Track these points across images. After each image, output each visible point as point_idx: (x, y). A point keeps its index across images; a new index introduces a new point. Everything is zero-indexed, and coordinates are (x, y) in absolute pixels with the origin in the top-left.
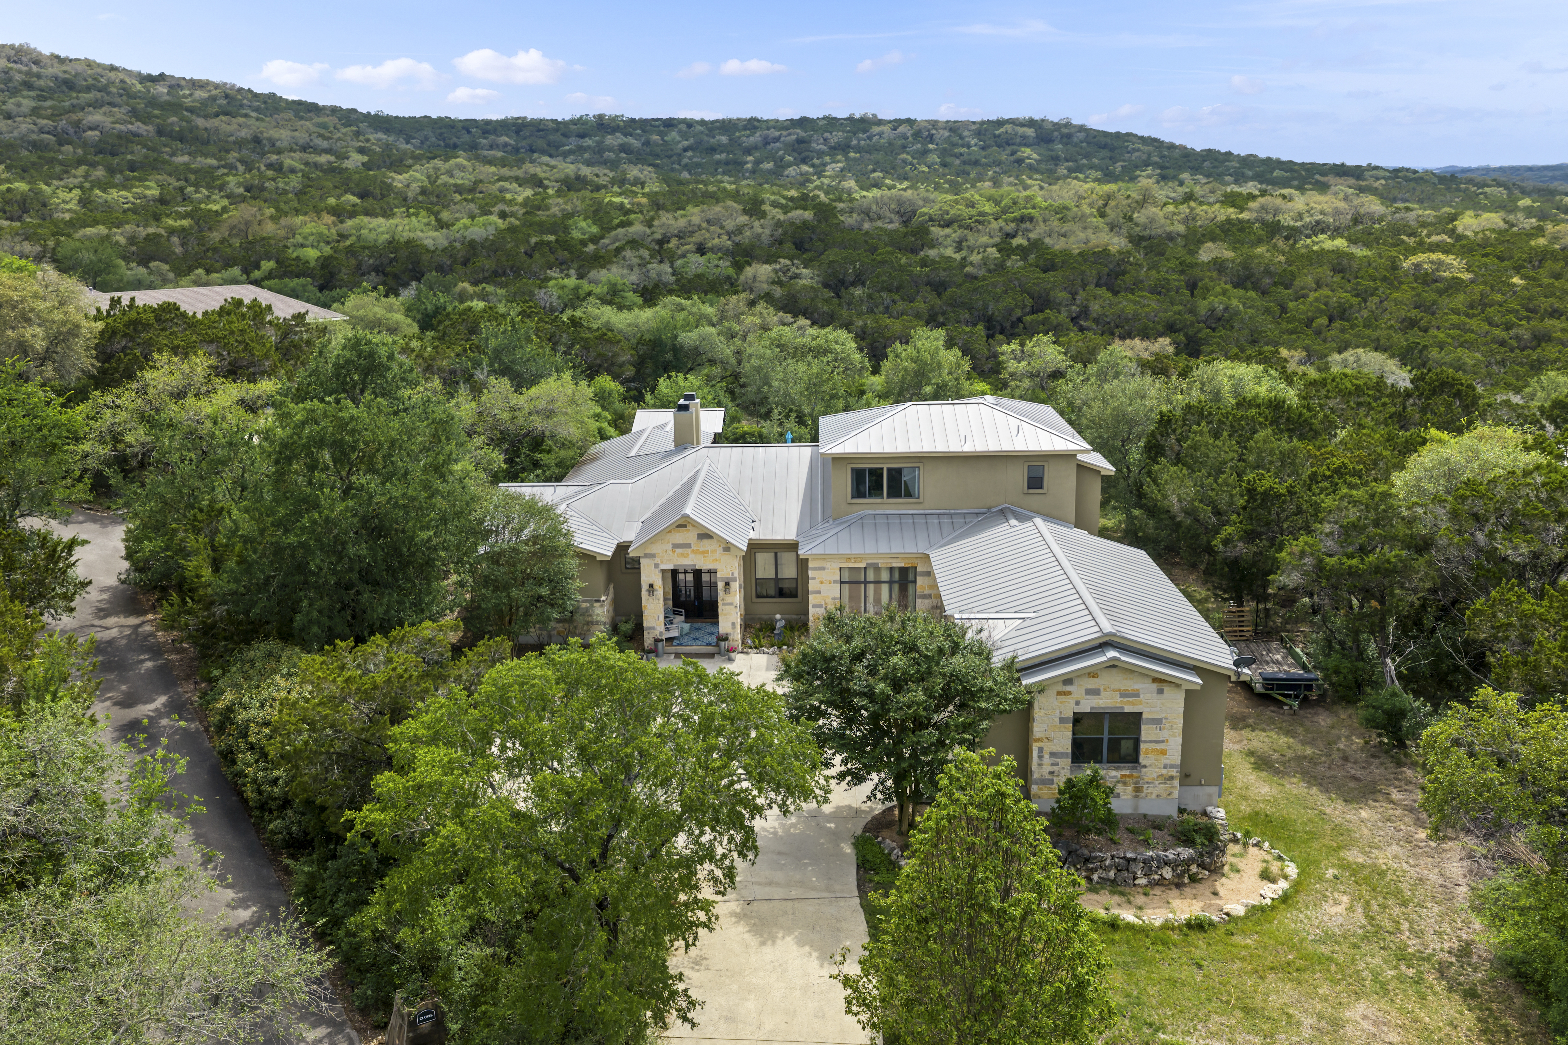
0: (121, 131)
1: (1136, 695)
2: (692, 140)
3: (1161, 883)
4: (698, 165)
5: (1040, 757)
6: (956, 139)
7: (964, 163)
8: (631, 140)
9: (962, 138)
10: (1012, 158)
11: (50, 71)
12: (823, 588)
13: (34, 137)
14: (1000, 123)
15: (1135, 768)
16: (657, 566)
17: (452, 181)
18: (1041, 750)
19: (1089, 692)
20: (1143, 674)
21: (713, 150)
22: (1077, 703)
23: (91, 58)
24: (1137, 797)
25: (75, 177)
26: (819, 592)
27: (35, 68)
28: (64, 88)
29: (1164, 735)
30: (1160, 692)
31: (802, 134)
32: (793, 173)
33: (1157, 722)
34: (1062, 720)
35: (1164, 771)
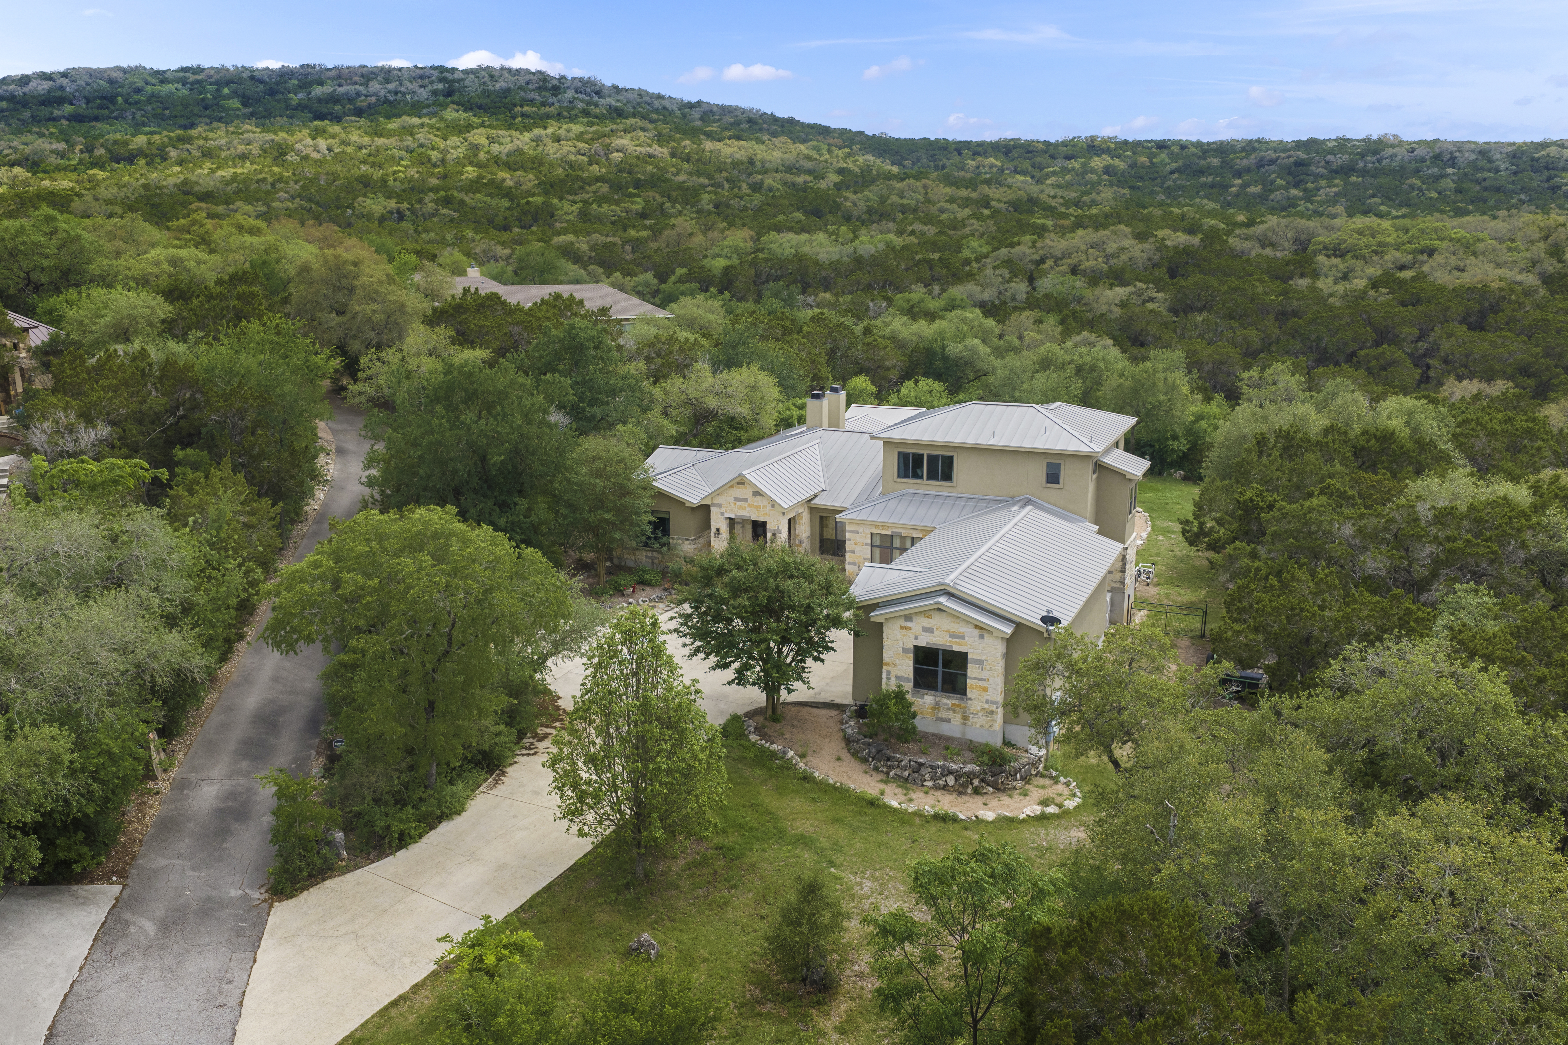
0: (641, 153)
1: (962, 637)
2: (1181, 162)
3: (945, 787)
4: (1180, 188)
5: (888, 679)
6: (1483, 163)
7: (1486, 189)
8: (1117, 162)
9: (1490, 161)
10: (1546, 185)
11: (609, 100)
12: (857, 549)
13: (572, 157)
14: (1545, 145)
15: (962, 699)
16: (722, 514)
17: (901, 201)
18: (889, 672)
19: (925, 629)
20: (967, 621)
21: (1201, 172)
22: (916, 638)
23: (643, 87)
24: (964, 724)
25: (588, 193)
26: (853, 552)
27: (595, 98)
28: (615, 115)
29: (985, 674)
30: (982, 637)
31: (1303, 156)
32: (1279, 197)
33: (980, 662)
34: (905, 650)
35: (986, 706)
